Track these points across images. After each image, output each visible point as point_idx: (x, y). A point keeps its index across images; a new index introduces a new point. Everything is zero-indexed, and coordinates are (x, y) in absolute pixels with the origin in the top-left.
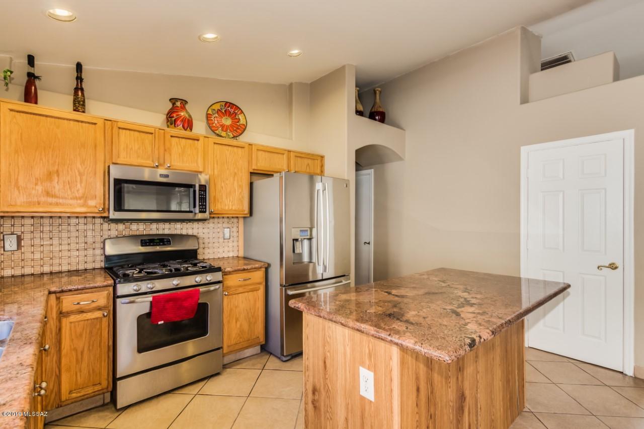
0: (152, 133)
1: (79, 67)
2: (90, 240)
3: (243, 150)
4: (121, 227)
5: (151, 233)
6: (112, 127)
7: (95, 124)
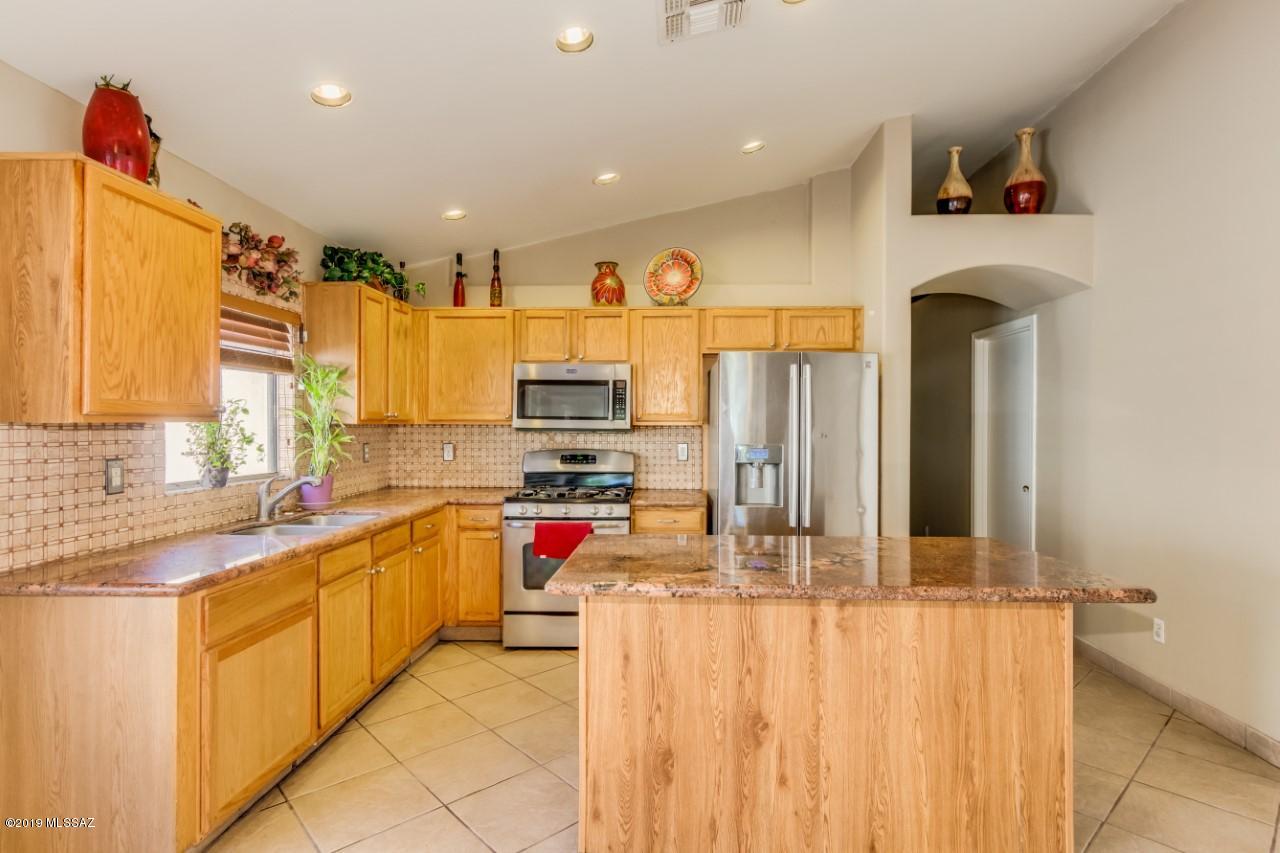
0: (562, 318)
1: (496, 253)
2: (514, 454)
3: (690, 320)
4: (544, 437)
5: (578, 447)
6: (520, 319)
7: (504, 317)
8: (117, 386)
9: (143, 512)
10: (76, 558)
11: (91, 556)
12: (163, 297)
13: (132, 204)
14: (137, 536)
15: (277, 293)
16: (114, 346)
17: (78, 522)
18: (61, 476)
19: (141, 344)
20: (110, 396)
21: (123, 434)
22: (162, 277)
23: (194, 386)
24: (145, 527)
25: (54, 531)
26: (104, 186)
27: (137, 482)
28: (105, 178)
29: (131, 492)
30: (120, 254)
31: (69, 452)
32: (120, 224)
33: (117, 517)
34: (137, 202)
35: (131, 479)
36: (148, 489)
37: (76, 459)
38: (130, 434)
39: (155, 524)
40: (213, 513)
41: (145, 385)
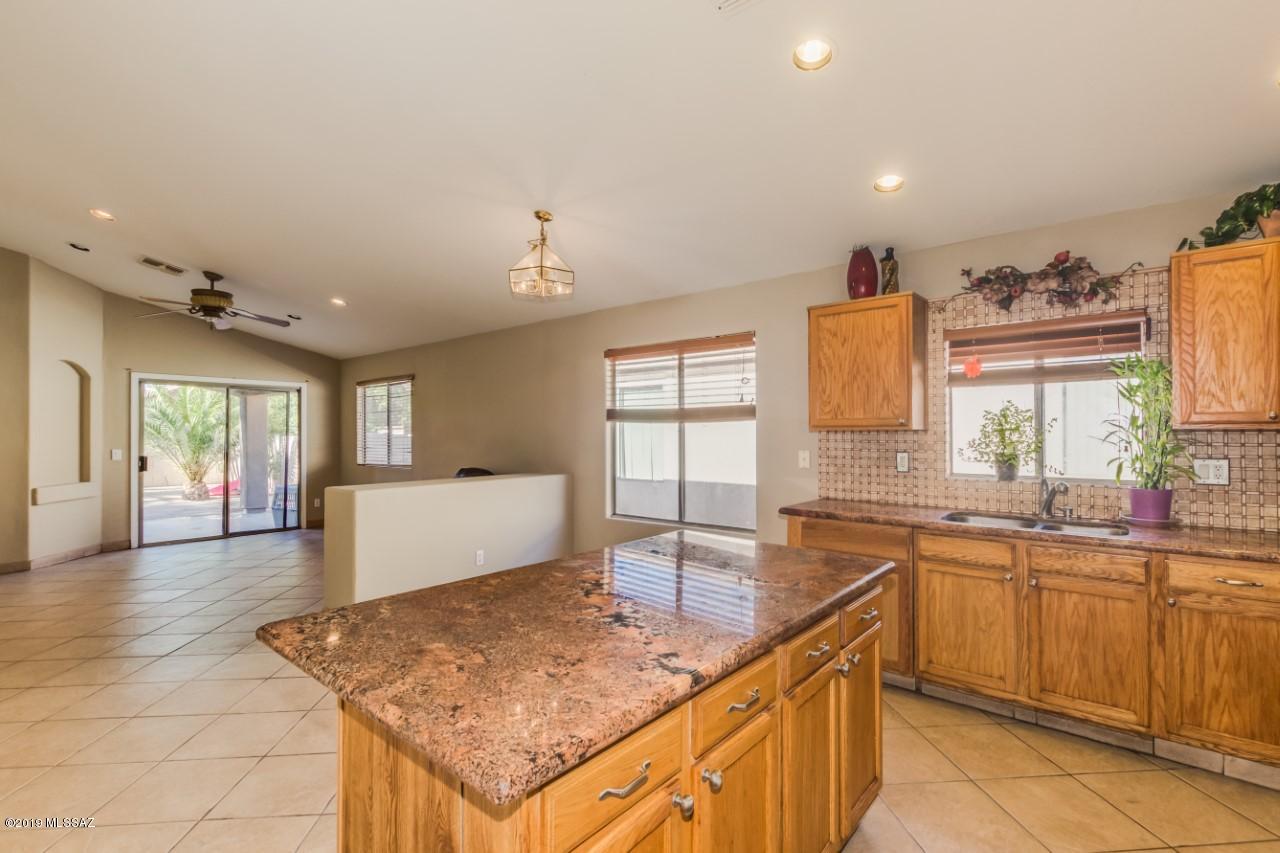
9: (926, 487)
10: (878, 503)
11: (887, 504)
12: (858, 359)
13: (836, 317)
14: (921, 501)
15: (1095, 300)
16: (827, 392)
17: (879, 484)
18: (869, 458)
19: (843, 388)
20: (825, 417)
21: (910, 437)
22: (857, 348)
23: (885, 407)
24: (927, 497)
25: (865, 486)
26: (819, 316)
27: (921, 467)
28: (817, 312)
29: (916, 473)
30: (830, 346)
31: (874, 446)
32: (829, 330)
33: (905, 486)
34: (839, 314)
35: (916, 464)
36: (931, 473)
37: (878, 450)
38: (916, 437)
39: (936, 497)
40: (998, 501)
41: (847, 410)
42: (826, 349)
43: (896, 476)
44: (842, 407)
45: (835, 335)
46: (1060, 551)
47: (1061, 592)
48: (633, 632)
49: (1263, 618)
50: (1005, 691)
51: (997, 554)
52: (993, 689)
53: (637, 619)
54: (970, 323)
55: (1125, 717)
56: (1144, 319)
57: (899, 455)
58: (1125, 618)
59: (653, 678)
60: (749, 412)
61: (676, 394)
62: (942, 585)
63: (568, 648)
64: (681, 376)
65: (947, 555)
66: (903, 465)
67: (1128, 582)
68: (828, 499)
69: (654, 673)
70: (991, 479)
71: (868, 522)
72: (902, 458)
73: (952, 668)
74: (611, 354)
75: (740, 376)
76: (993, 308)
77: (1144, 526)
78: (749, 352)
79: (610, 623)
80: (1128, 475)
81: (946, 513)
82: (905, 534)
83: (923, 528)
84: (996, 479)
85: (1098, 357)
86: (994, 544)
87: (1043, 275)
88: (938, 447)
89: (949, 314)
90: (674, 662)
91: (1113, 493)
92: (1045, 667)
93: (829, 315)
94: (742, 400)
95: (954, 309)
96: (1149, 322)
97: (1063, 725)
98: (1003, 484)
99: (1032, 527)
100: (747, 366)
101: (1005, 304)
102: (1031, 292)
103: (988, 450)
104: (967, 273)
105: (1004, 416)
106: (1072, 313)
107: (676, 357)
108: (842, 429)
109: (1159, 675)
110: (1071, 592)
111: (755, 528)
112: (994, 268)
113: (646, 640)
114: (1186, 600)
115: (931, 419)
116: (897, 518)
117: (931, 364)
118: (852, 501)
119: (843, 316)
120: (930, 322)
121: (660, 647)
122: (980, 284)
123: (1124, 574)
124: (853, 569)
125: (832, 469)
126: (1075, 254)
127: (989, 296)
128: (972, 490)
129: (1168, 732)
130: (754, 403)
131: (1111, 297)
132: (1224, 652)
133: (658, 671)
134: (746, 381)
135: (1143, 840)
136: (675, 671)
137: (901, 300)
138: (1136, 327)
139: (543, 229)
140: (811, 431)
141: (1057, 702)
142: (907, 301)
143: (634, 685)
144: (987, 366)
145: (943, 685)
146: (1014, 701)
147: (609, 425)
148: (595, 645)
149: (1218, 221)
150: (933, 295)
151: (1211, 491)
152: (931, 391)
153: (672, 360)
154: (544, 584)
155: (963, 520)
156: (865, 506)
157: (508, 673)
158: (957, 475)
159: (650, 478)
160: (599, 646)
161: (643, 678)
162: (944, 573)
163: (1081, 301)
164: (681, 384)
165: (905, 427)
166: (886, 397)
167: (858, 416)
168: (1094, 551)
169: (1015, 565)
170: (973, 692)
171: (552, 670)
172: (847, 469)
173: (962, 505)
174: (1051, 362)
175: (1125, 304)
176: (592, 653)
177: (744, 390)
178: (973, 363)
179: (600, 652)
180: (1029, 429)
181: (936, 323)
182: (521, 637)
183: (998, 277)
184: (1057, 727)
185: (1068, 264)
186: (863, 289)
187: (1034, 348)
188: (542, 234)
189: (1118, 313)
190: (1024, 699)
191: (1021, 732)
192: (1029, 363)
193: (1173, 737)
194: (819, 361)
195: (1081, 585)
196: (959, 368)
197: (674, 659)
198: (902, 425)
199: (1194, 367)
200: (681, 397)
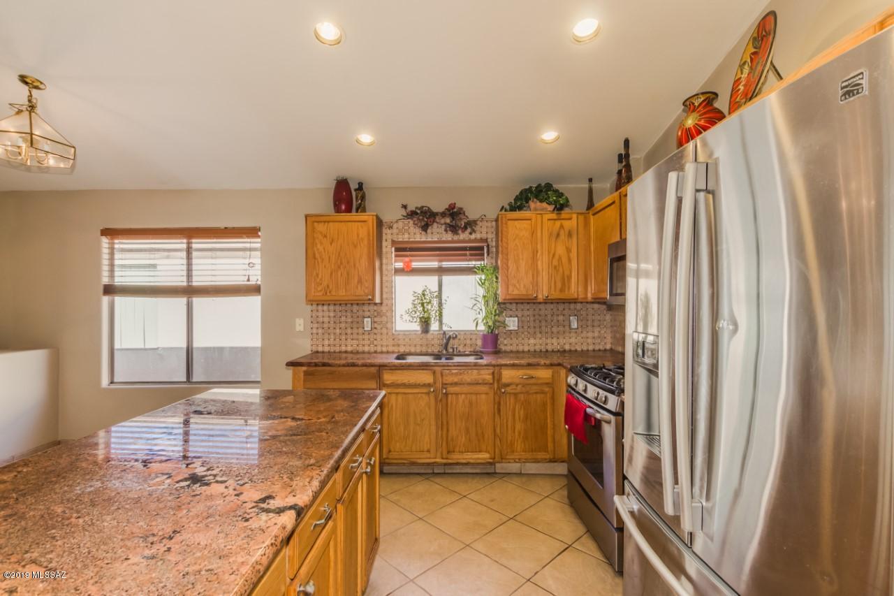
7: (615, 202)
8: (321, 291)
9: (382, 340)
10: (352, 352)
11: (358, 352)
12: (341, 254)
13: (326, 224)
14: (379, 349)
15: (466, 232)
16: (320, 276)
17: (352, 339)
18: (346, 322)
19: (331, 274)
20: (318, 294)
21: (372, 308)
22: (341, 246)
23: (359, 288)
24: (382, 346)
25: (343, 342)
26: (314, 222)
27: (378, 327)
28: (313, 219)
29: (376, 331)
30: (321, 243)
31: (349, 314)
32: (321, 233)
33: (369, 339)
34: (328, 222)
35: (376, 325)
36: (384, 331)
37: (352, 317)
38: (375, 308)
39: (387, 346)
40: (421, 345)
41: (334, 290)
42: (319, 246)
43: (363, 334)
44: (330, 287)
45: (325, 236)
46: (456, 371)
47: (457, 394)
48: (216, 489)
49: (536, 393)
50: (430, 458)
51: (426, 377)
52: (425, 459)
53: (215, 476)
54: (406, 237)
55: (484, 456)
56: (486, 244)
57: (366, 319)
58: (485, 403)
59: (262, 524)
60: (256, 290)
61: (185, 273)
62: (397, 400)
63: (154, 523)
64: (189, 257)
65: (399, 382)
66: (368, 328)
67: (486, 384)
68: (317, 352)
69: (261, 520)
70: (417, 333)
71: (352, 366)
72: (367, 322)
73: (402, 452)
74: (109, 232)
75: (247, 261)
76: (418, 230)
77: (488, 353)
78: (256, 243)
79: (188, 486)
80: (482, 327)
81: (395, 355)
82: (375, 371)
83: (386, 366)
84: (420, 332)
85: (467, 263)
86: (425, 371)
87: (443, 215)
88: (388, 314)
89: (395, 231)
90: (274, 504)
91: (474, 337)
92: (449, 438)
93: (321, 222)
94: (248, 280)
95: (397, 228)
96: (488, 246)
97: (457, 469)
98: (423, 335)
99: (440, 359)
100: (253, 253)
101: (425, 228)
102: (437, 223)
103: (416, 315)
104: (405, 207)
105: (424, 295)
106: (456, 238)
107: (185, 241)
108: (328, 303)
109: (498, 431)
110: (461, 394)
111: (259, 379)
112: (419, 206)
113: (236, 492)
114: (508, 389)
115: (384, 296)
116: (369, 361)
117: (384, 261)
118: (335, 352)
119: (331, 224)
120: (384, 234)
121: (252, 494)
122: (412, 214)
123: (484, 380)
124: (364, 400)
125: (320, 331)
126: (458, 205)
127: (416, 222)
128: (407, 340)
129: (502, 459)
130: (259, 283)
131: (473, 231)
132: (522, 412)
133: (264, 516)
134: (251, 265)
135: (500, 519)
136: (280, 511)
137: (368, 217)
138: (481, 249)
139: (31, 96)
140: (307, 304)
141: (456, 457)
142: (373, 219)
143: (248, 536)
144: (415, 265)
145: (397, 464)
146: (435, 463)
147: (106, 300)
148: (185, 511)
149: (515, 200)
150: (386, 218)
151: (511, 333)
152: (384, 278)
153: (181, 244)
154: (84, 465)
155: (404, 359)
156: (344, 355)
157: (90, 573)
158: (398, 331)
159: (143, 347)
160: (189, 511)
161: (253, 527)
162: (397, 393)
163: (460, 232)
164: (189, 265)
165: (371, 302)
166: (360, 281)
167: (342, 294)
168: (471, 369)
169: (435, 383)
170: (413, 464)
171: (148, 552)
172: (331, 330)
173: (402, 349)
174: (446, 264)
175: (478, 236)
176: (184, 519)
177: (251, 272)
178: (408, 262)
179: (193, 518)
180: (435, 302)
181: (388, 235)
182: (84, 529)
183: (421, 212)
184: (454, 471)
185: (455, 210)
186: (343, 207)
187: (438, 255)
188: (30, 101)
189: (475, 240)
190: (438, 460)
191: (438, 480)
192: (435, 264)
193: (503, 460)
194: (314, 254)
195: (465, 389)
196: (400, 265)
197: (272, 501)
198: (369, 300)
199: (508, 271)
200: (189, 276)
